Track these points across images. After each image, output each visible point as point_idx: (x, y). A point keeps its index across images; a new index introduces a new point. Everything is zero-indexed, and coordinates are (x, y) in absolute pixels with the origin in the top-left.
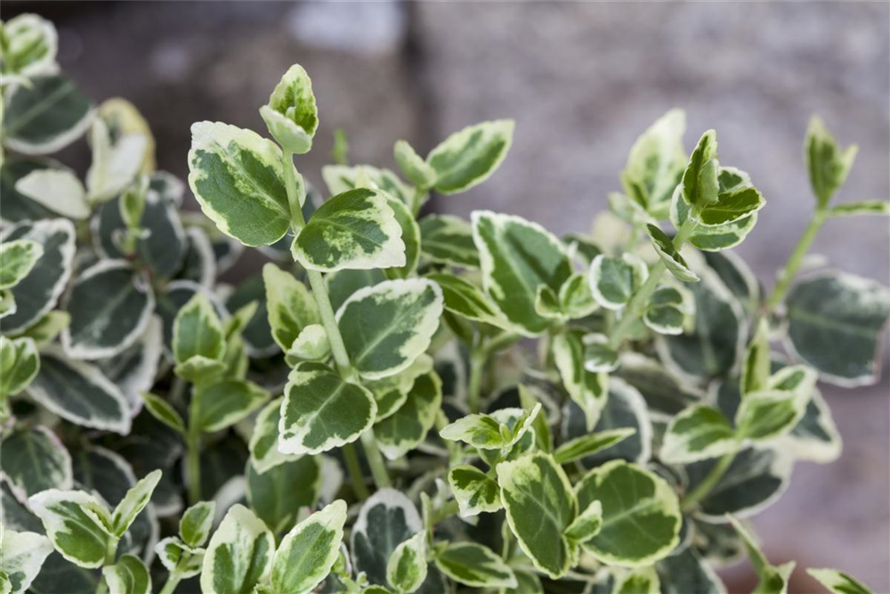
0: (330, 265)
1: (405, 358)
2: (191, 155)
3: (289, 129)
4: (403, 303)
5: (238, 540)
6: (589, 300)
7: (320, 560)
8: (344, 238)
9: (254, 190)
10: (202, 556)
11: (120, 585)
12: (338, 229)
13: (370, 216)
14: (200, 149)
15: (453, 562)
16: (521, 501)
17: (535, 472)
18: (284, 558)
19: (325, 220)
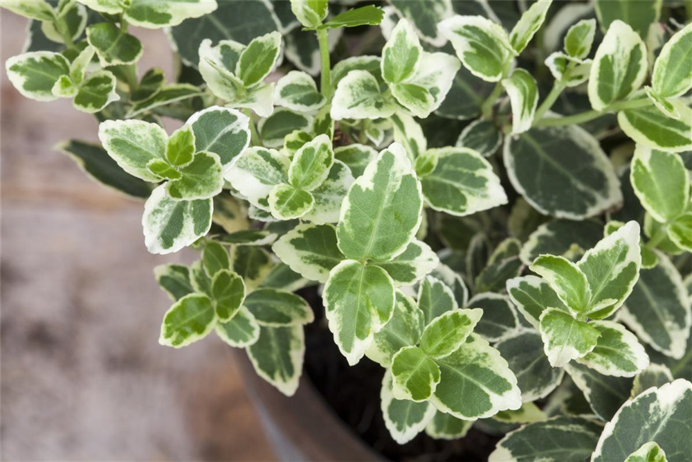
5: (618, 51)
10: (589, 66)
11: (519, 95)
18: (664, 64)
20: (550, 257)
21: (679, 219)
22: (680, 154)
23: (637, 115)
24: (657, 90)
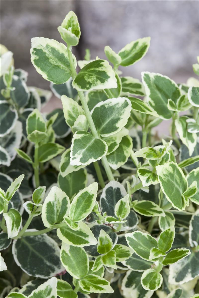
0: (88, 89)
1: (118, 128)
2: (32, 50)
3: (70, 35)
4: (116, 107)
5: (55, 200)
6: (188, 104)
7: (88, 206)
8: (93, 78)
9: (56, 63)
10: (42, 207)
11: (10, 220)
12: (90, 75)
13: (102, 69)
14: (35, 48)
15: (140, 208)
16: (166, 180)
17: (171, 170)
18: (74, 206)
19: (85, 72)
20: (16, 293)
21: (86, 278)
22: (83, 247)
23: (65, 230)
24: (71, 218)
